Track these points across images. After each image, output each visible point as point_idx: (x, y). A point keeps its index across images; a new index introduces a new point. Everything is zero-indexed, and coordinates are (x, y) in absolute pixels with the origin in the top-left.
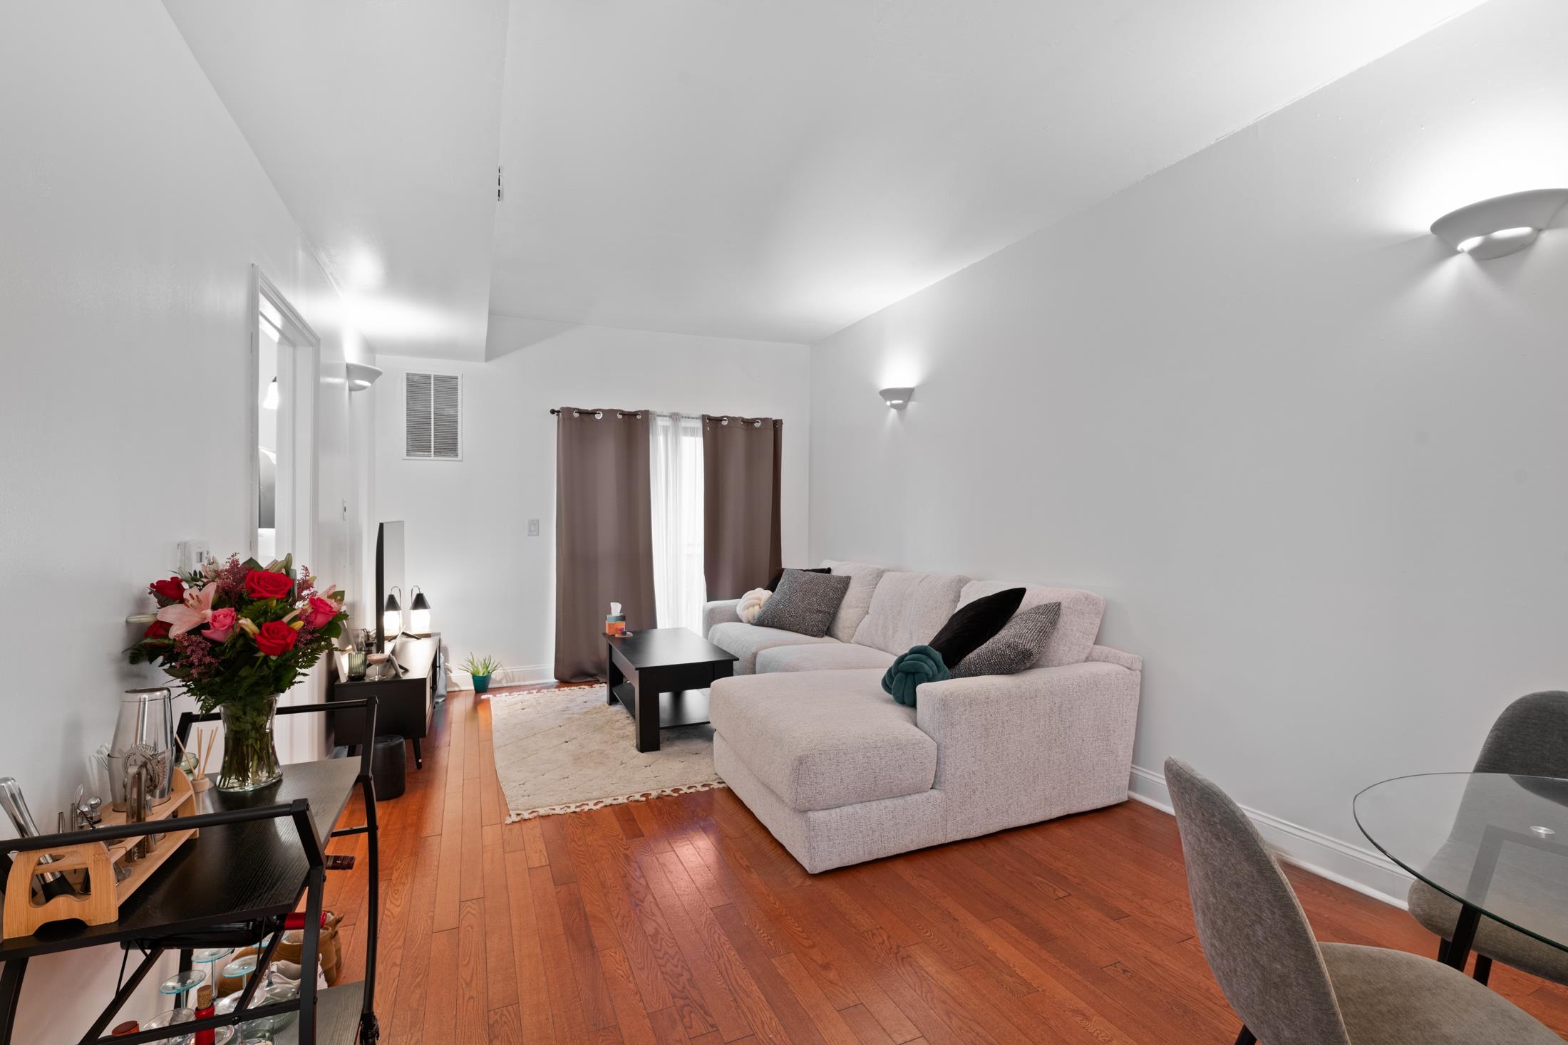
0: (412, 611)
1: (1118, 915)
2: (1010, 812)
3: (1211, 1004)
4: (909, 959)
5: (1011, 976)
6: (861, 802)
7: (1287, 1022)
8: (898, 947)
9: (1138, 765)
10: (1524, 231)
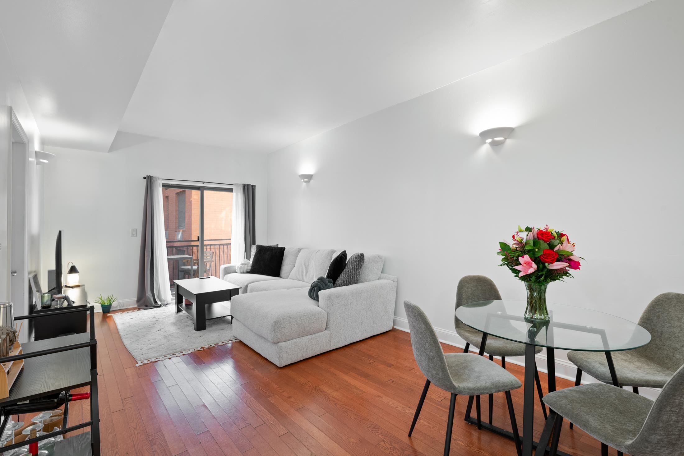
0: (68, 274)
1: (390, 365)
2: (353, 336)
3: (419, 387)
4: (320, 390)
5: (356, 389)
6: (299, 337)
7: (434, 369)
8: (316, 387)
9: (396, 316)
10: (502, 139)
